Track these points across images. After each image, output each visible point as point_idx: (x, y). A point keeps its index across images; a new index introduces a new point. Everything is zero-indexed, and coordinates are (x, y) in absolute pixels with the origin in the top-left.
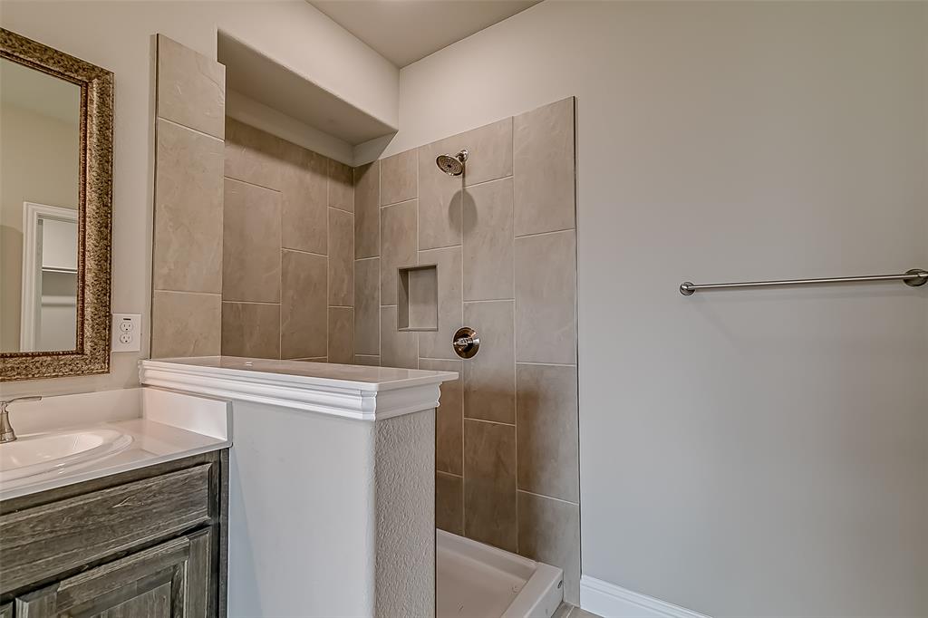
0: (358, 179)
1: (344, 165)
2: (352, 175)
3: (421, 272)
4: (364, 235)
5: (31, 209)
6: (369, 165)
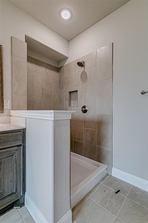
0: (59, 71)
1: (56, 67)
2: (58, 70)
3: (74, 93)
4: (61, 84)
6: (62, 67)
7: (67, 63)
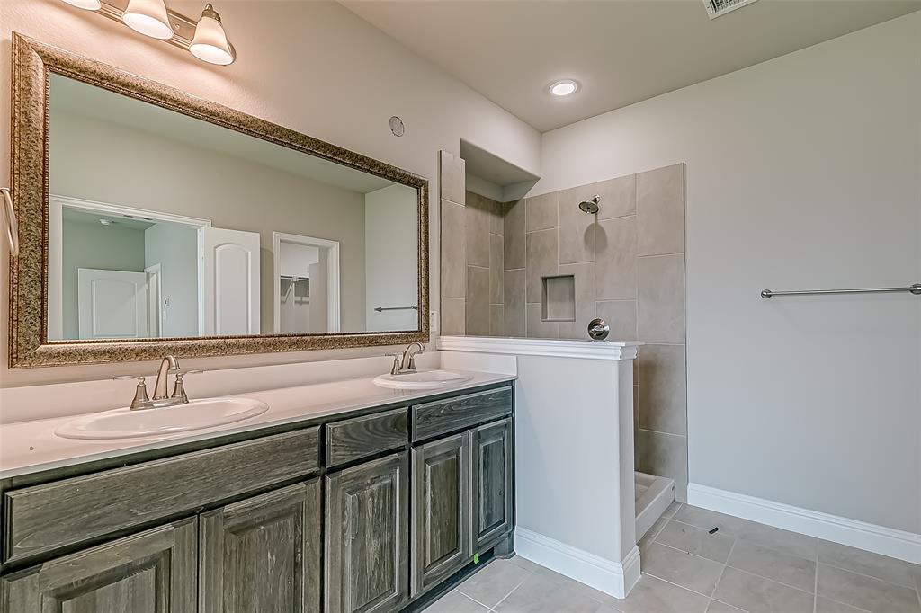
0: (506, 213)
2: (503, 209)
3: (558, 280)
4: (512, 252)
5: (277, 236)
6: (516, 202)
7: (534, 192)
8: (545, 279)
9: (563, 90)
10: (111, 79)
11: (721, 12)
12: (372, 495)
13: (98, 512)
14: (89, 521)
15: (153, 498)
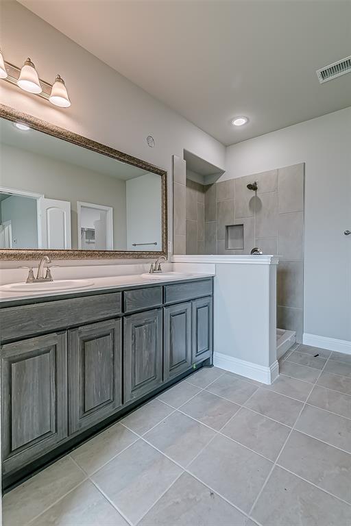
0: (207, 190)
2: (204, 189)
4: (209, 212)
5: (79, 204)
6: (211, 185)
7: (221, 179)
8: (227, 227)
9: (239, 122)
10: (11, 115)
11: (326, 80)
12: (145, 329)
13: (25, 324)
14: (23, 327)
15: (47, 320)
